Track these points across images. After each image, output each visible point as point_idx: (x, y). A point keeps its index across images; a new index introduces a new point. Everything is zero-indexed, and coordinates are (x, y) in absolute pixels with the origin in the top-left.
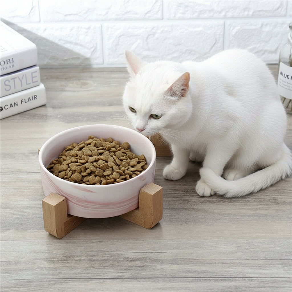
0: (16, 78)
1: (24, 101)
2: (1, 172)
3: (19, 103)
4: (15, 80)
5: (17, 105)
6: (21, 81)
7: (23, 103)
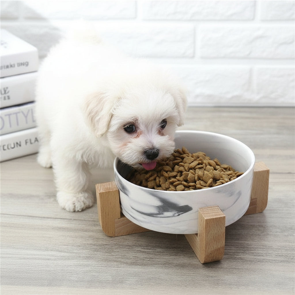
0: (19, 112)
1: (29, 141)
2: (1, 214)
3: (23, 144)
4: (18, 115)
5: (20, 145)
6: (26, 117)
7: (29, 144)
